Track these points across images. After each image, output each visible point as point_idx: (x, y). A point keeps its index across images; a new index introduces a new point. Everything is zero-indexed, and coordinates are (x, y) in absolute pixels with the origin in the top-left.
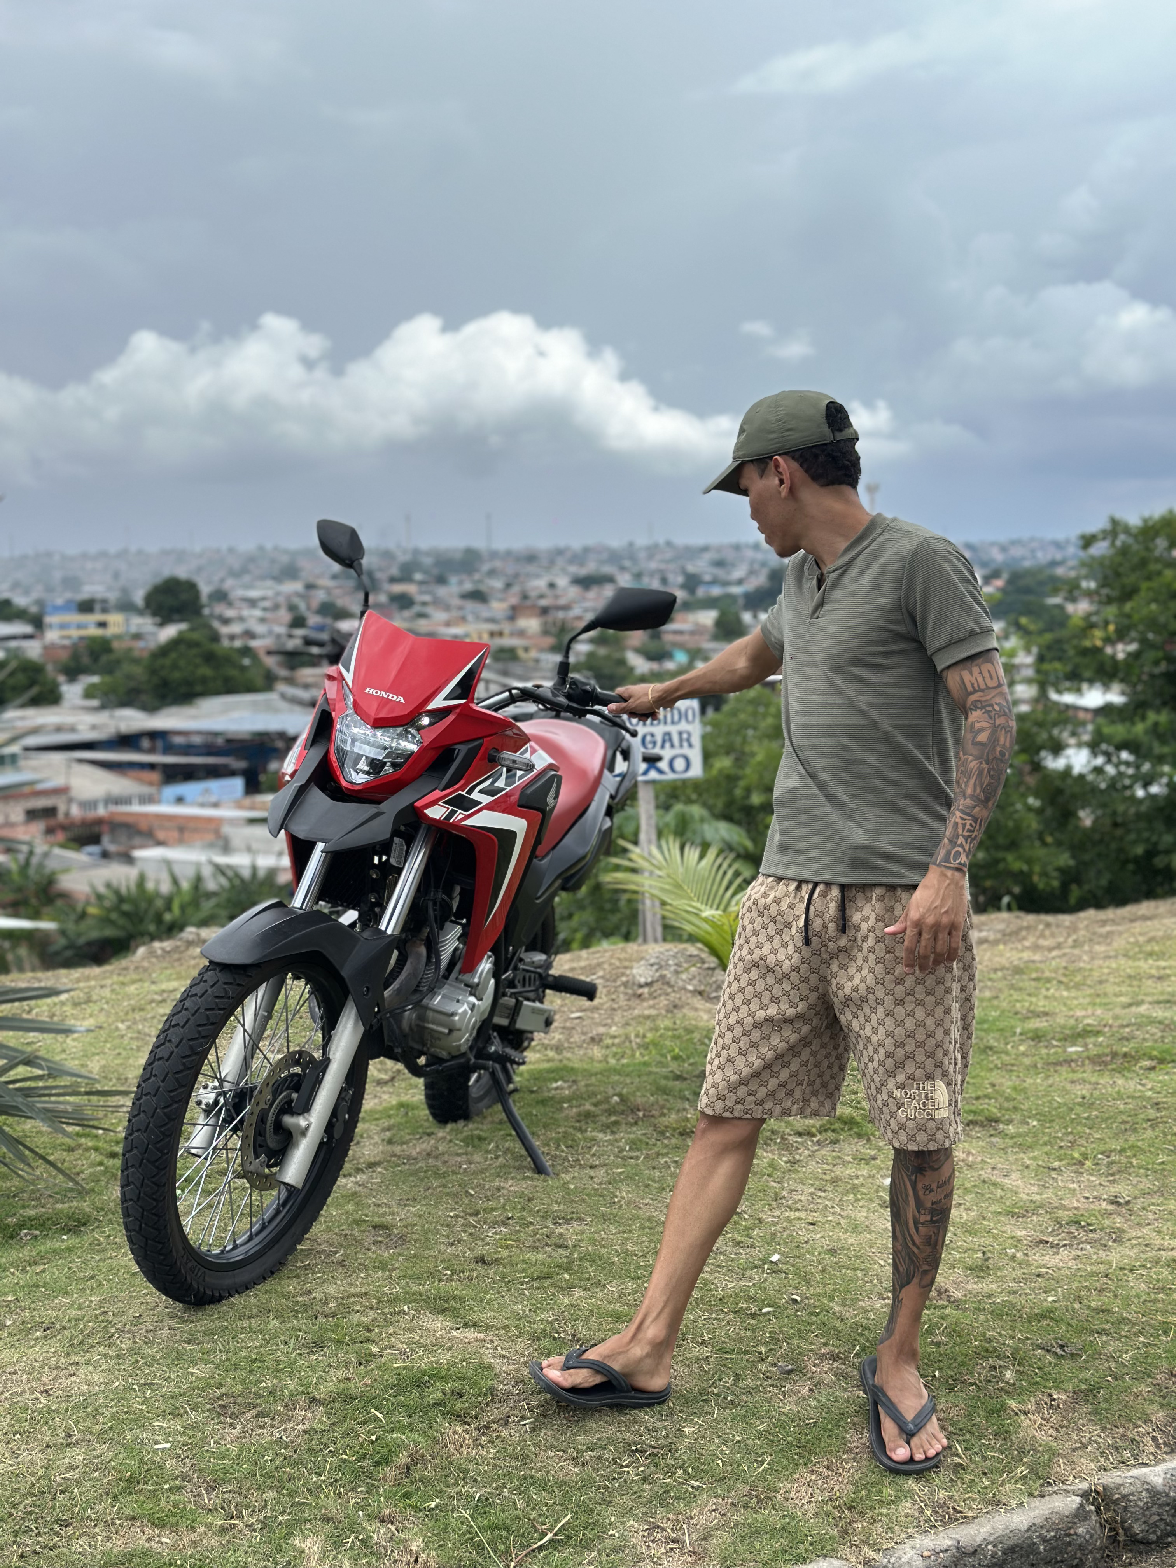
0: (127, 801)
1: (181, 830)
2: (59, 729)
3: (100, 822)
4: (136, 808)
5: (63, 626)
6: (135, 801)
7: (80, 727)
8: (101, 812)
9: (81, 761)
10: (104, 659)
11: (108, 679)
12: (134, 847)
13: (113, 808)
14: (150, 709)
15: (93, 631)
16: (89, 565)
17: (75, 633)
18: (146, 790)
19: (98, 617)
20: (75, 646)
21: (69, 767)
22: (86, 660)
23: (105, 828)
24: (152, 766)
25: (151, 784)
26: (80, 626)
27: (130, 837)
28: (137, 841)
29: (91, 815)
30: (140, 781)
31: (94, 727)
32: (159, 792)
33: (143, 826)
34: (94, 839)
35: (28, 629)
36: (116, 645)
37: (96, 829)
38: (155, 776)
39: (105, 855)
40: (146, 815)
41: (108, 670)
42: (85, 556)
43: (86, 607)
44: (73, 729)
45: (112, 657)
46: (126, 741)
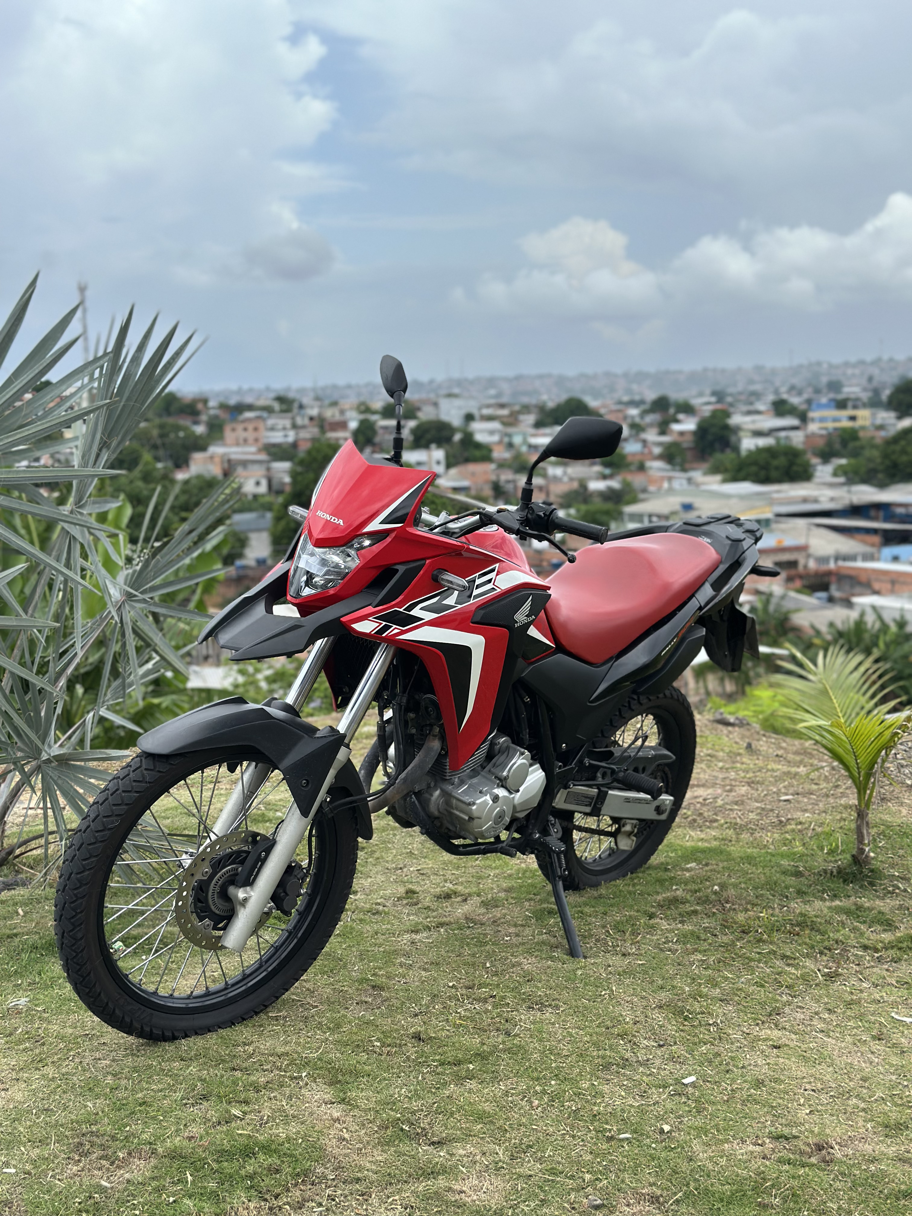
0: (853, 558)
1: (893, 582)
2: (805, 500)
3: (829, 573)
4: (860, 564)
5: (822, 420)
6: (859, 558)
7: (822, 499)
8: (832, 565)
9: (819, 526)
10: (851, 445)
11: (853, 461)
12: (854, 595)
13: (841, 563)
14: (882, 485)
15: (846, 424)
16: (850, 371)
17: (831, 425)
18: (868, 549)
19: (850, 412)
20: (830, 435)
21: (809, 530)
22: (837, 446)
23: (833, 579)
24: (875, 531)
25: (873, 545)
26: (836, 420)
27: (852, 586)
28: (858, 590)
29: (824, 568)
30: (864, 542)
31: (832, 499)
32: (879, 551)
33: (863, 578)
34: (823, 587)
35: (795, 422)
36: (861, 434)
37: (826, 579)
38: (876, 539)
39: (831, 600)
40: (865, 570)
41: (855, 454)
42: (847, 364)
43: (841, 405)
44: (816, 501)
45: (857, 444)
46: (856, 511)
